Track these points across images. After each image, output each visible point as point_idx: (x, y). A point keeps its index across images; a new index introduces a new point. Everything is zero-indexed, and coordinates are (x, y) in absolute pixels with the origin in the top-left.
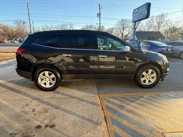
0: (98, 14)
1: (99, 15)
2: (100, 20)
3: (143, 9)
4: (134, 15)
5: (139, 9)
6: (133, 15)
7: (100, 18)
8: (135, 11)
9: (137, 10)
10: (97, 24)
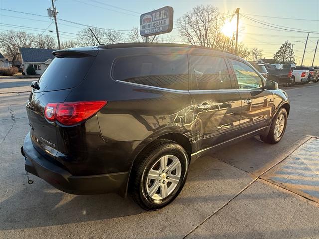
0: (49, 10)
1: (53, 13)
2: (56, 24)
3: (160, 16)
4: (144, 24)
5: (154, 15)
6: (141, 24)
7: (55, 20)
8: (145, 17)
9: (149, 16)
10: (51, 32)
